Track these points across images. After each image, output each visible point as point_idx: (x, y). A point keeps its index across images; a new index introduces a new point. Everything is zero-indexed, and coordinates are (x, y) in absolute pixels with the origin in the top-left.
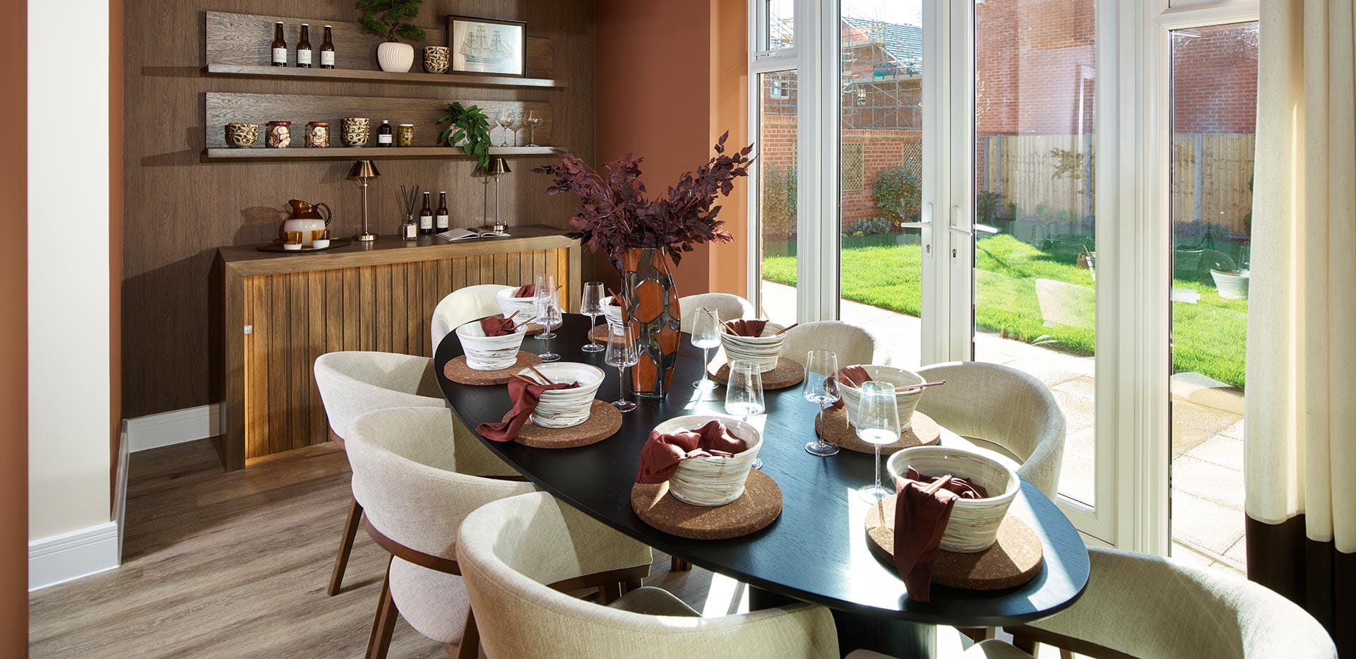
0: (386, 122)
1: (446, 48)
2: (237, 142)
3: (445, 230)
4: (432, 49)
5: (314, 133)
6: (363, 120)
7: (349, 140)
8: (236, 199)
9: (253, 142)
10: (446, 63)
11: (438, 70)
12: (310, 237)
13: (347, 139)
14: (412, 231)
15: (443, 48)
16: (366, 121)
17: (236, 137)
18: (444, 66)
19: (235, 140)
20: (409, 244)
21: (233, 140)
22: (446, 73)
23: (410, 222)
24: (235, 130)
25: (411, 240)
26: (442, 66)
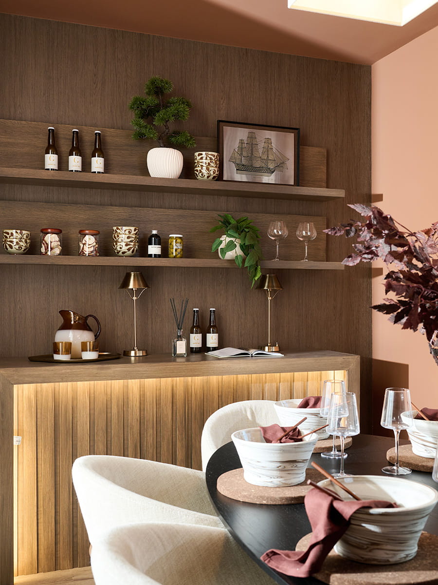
0: (154, 232)
1: (216, 154)
2: (9, 249)
3: (215, 349)
4: (202, 154)
5: (84, 242)
6: (133, 228)
7: (119, 249)
8: (10, 310)
9: (25, 250)
10: (216, 169)
11: (208, 177)
12: (79, 348)
13: (116, 249)
14: (181, 347)
15: (213, 153)
16: (135, 230)
17: (9, 243)
18: (214, 173)
19: (8, 247)
20: (179, 360)
21: (6, 246)
22: (217, 180)
23: (180, 338)
24: (8, 236)
25: (181, 356)
26: (212, 173)
